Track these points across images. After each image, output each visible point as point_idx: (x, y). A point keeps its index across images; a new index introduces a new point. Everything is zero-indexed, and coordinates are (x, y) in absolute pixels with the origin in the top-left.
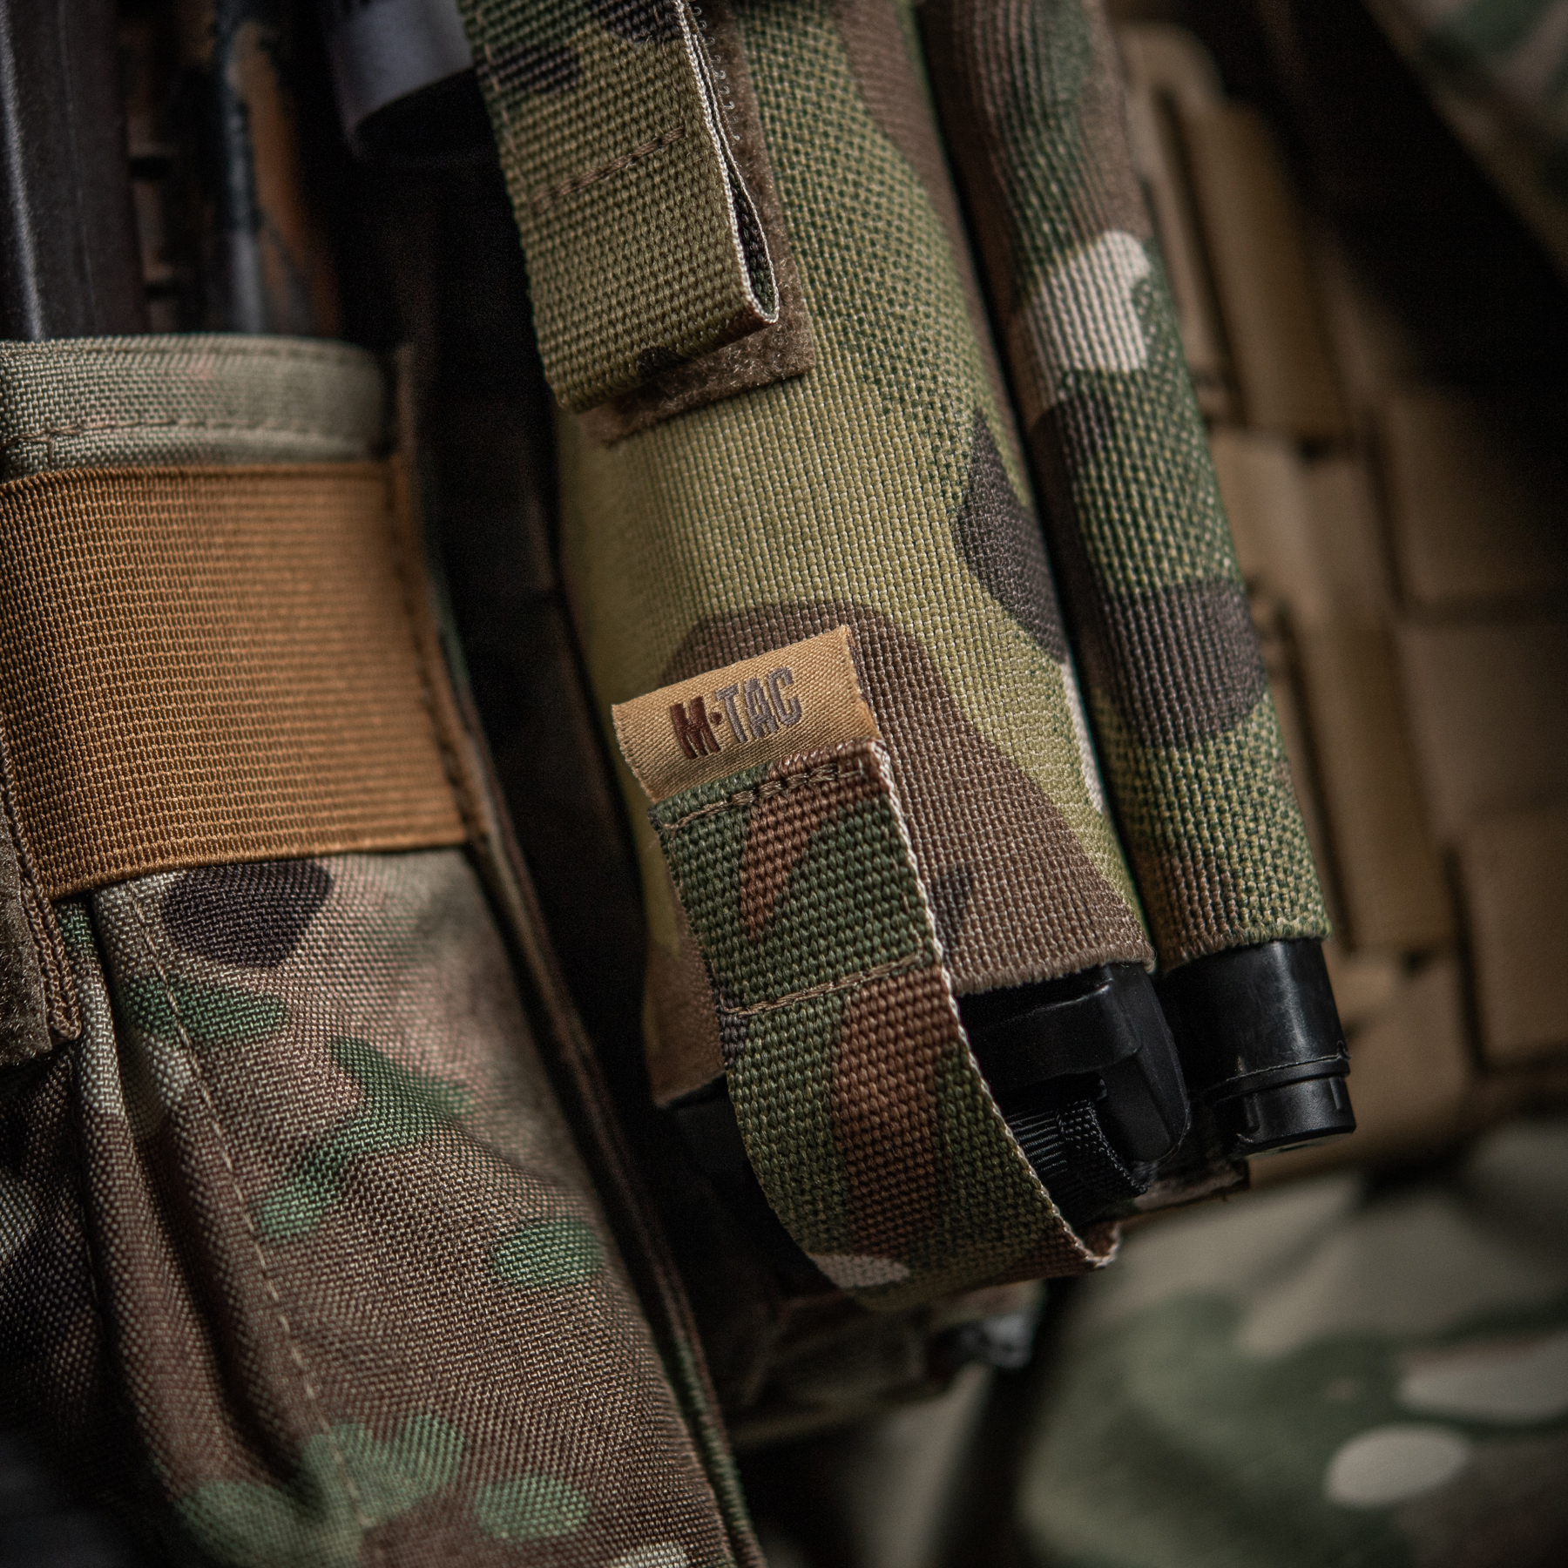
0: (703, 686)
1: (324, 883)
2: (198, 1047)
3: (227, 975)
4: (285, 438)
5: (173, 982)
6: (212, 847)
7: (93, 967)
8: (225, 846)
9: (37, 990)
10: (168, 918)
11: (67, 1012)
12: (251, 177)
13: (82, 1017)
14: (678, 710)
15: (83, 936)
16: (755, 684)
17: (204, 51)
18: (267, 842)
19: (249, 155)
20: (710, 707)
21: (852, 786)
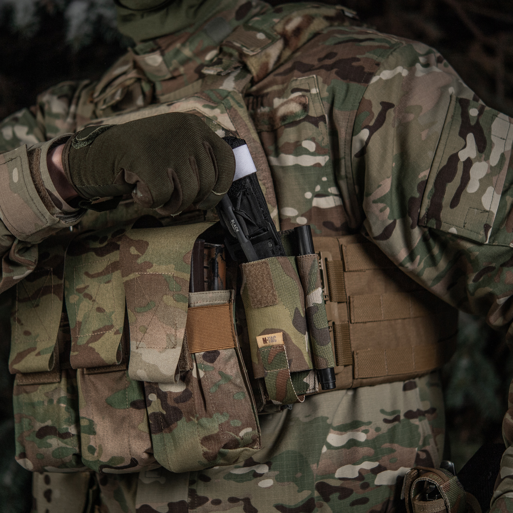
0: (266, 336)
1: (219, 353)
2: (205, 371)
3: (209, 364)
4: (219, 302)
5: (203, 364)
6: (208, 349)
7: (194, 361)
8: (209, 349)
9: (188, 364)
10: (203, 357)
11: (191, 366)
12: (218, 271)
13: (193, 367)
14: (263, 339)
15: (194, 358)
16: (272, 337)
17: (214, 256)
18: (214, 348)
19: (218, 268)
20: (267, 339)
21: (281, 350)
